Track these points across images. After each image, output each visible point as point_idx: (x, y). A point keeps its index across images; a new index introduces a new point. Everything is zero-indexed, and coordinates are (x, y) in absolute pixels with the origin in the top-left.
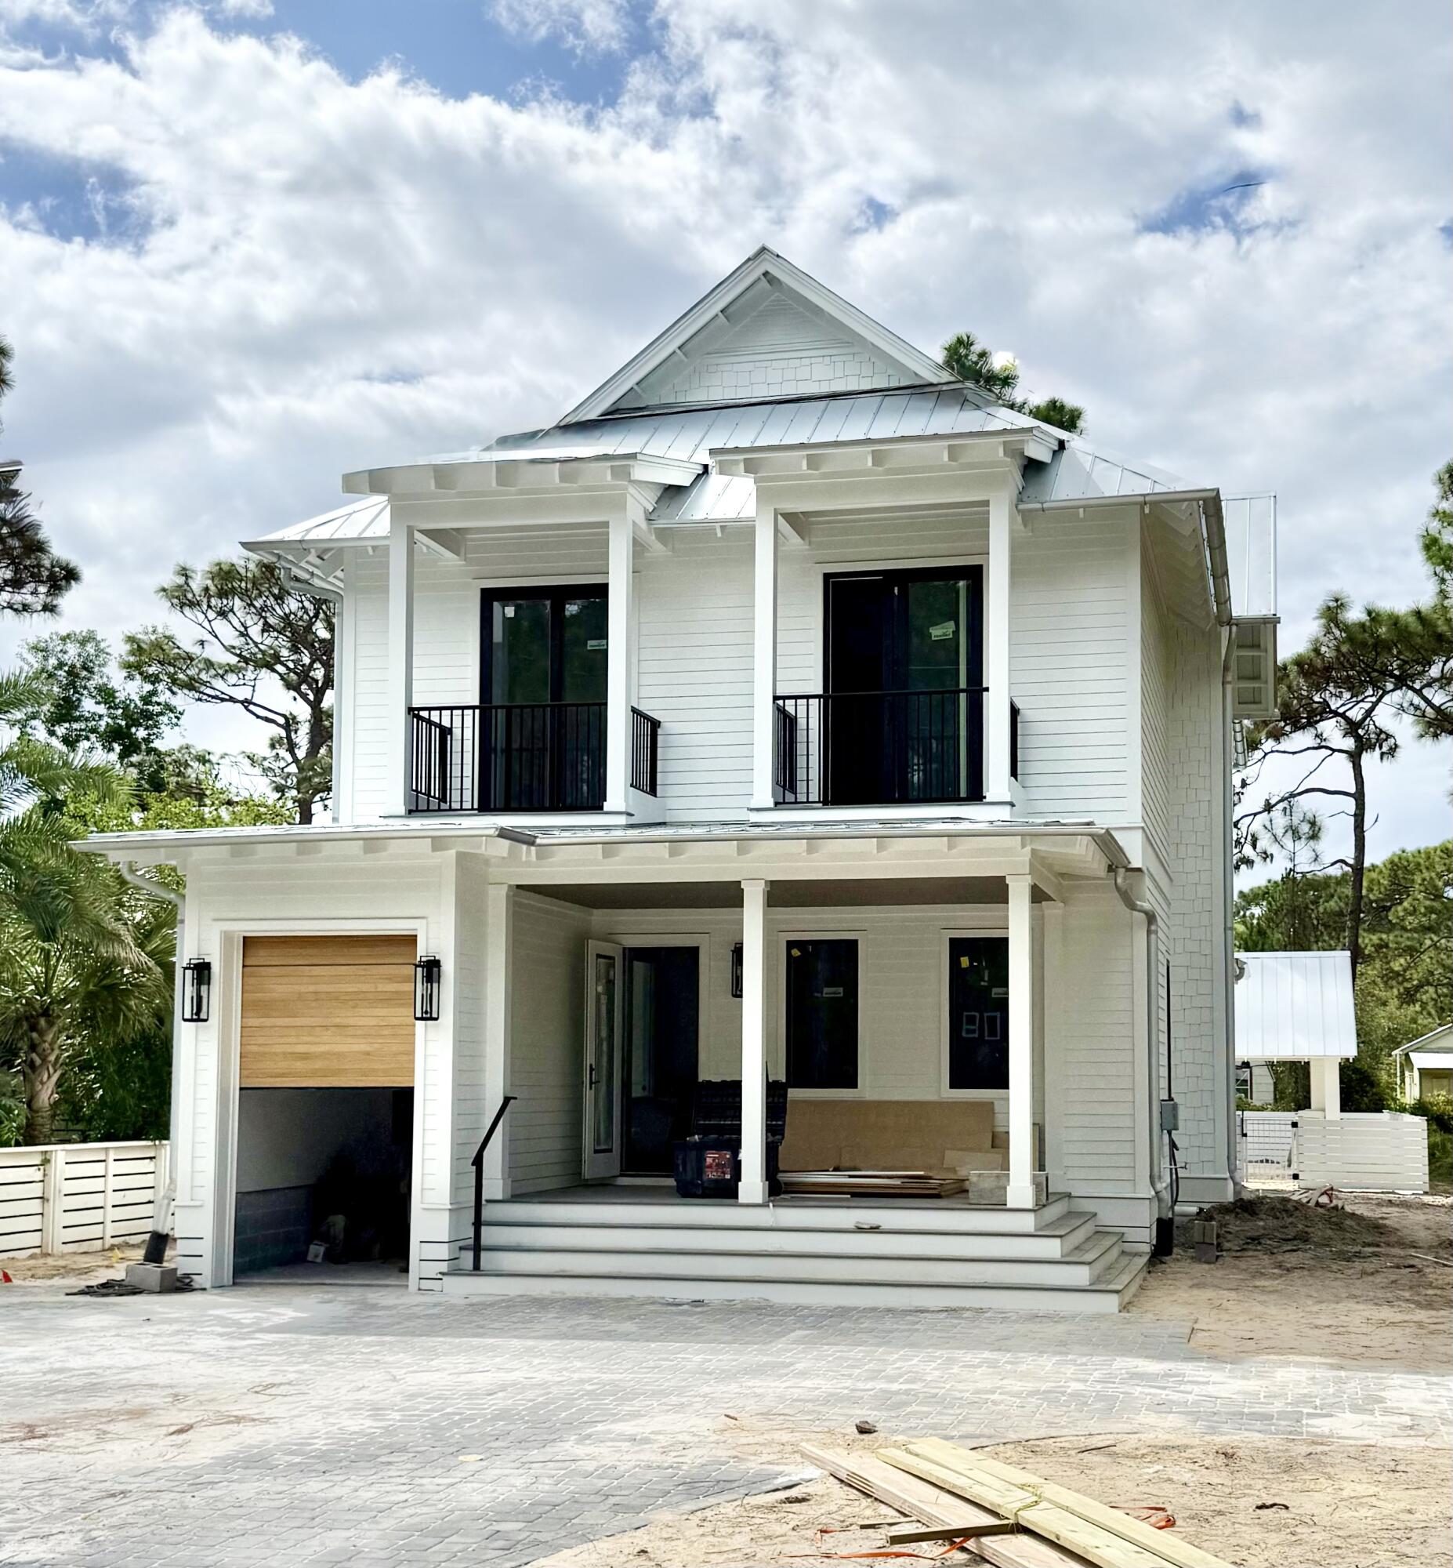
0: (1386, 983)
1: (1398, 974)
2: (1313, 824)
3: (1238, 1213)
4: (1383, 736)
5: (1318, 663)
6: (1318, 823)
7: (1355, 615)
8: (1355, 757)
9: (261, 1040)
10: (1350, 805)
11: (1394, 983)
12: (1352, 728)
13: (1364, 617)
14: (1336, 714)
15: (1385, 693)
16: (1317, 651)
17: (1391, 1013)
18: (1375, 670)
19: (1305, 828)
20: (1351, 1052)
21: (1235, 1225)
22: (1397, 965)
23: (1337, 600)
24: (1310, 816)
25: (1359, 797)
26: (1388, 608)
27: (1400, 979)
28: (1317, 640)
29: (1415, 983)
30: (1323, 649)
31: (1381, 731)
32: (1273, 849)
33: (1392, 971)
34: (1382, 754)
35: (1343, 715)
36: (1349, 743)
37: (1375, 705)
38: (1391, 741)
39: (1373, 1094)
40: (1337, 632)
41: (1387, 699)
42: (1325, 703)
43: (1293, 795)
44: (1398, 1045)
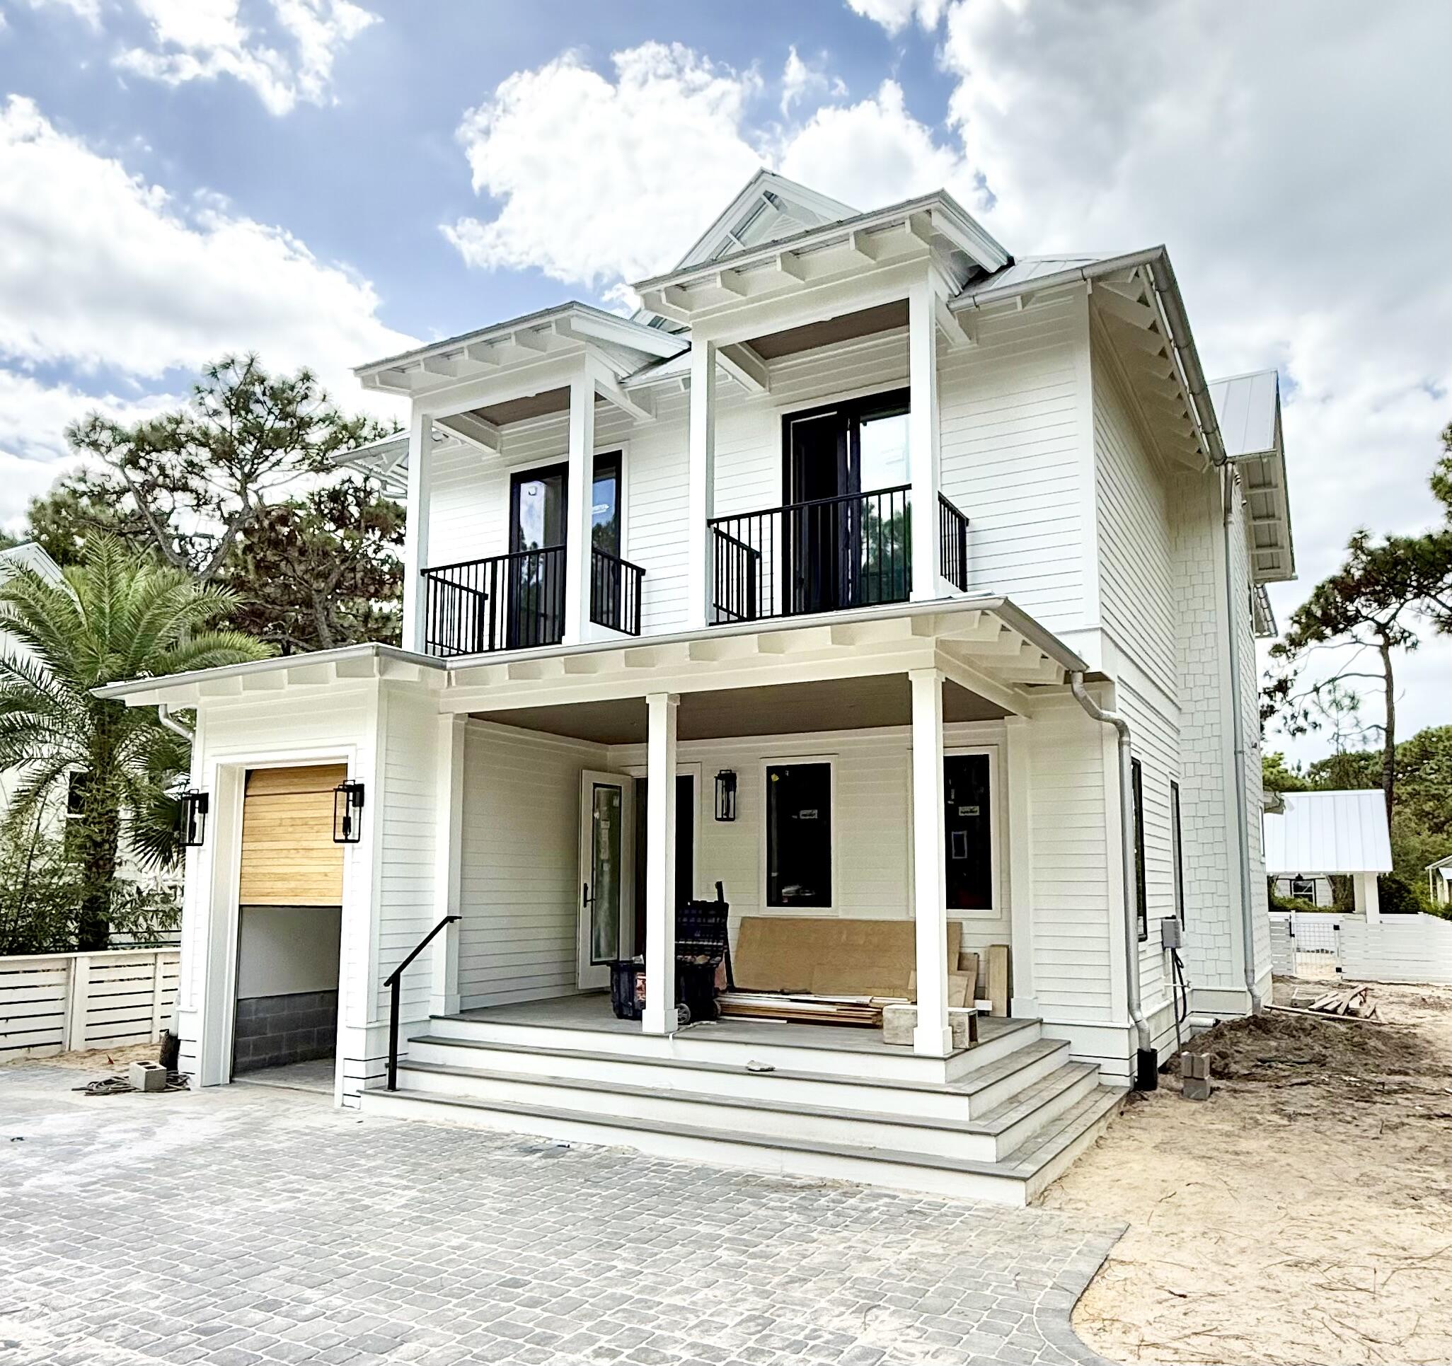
0: (1420, 820)
1: (1428, 813)
2: (1353, 698)
3: (1251, 1030)
4: (1406, 634)
5: (1349, 580)
6: (1357, 697)
7: (1376, 543)
8: (1384, 650)
9: (254, 862)
10: (1383, 684)
11: (1426, 819)
12: (1381, 629)
13: (1386, 544)
14: (1367, 618)
15: (1406, 601)
16: (1347, 571)
17: (1422, 839)
18: (1397, 583)
19: (1347, 702)
20: (1387, 867)
21: (1247, 1044)
22: (1428, 806)
23: (1361, 532)
24: (1350, 692)
25: (1389, 678)
26: (1404, 537)
27: (1431, 816)
28: (1348, 564)
29: (1442, 819)
30: (1353, 571)
31: (1405, 631)
32: (1320, 719)
33: (1423, 811)
34: (1407, 648)
35: (1372, 619)
36: (1380, 640)
37: (1398, 610)
38: (1413, 639)
39: (1411, 899)
40: (1364, 558)
41: (1407, 605)
42: (1358, 611)
43: (1333, 680)
44: (1431, 862)
